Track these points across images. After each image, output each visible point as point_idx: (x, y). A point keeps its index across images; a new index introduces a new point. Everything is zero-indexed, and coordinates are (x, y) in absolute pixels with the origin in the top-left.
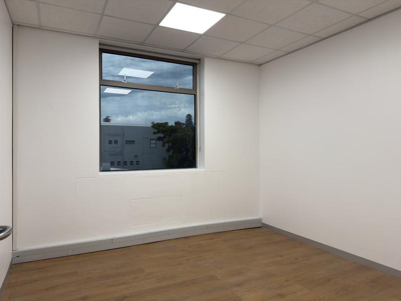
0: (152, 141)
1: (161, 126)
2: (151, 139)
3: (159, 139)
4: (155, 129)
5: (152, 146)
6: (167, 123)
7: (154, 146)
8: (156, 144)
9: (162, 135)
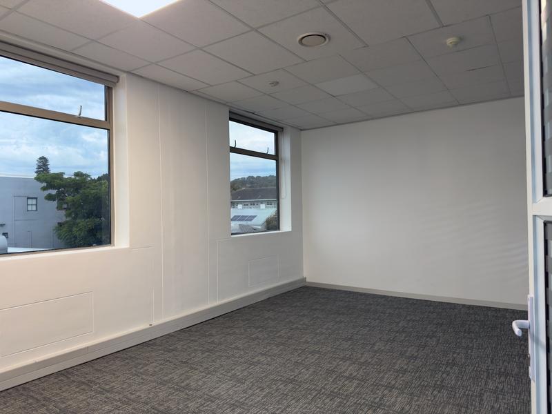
0: (30, 202)
1: (55, 178)
2: (28, 198)
3: (50, 197)
4: (42, 182)
5: (30, 208)
6: (62, 174)
7: (34, 208)
8: (36, 205)
9: (54, 192)
